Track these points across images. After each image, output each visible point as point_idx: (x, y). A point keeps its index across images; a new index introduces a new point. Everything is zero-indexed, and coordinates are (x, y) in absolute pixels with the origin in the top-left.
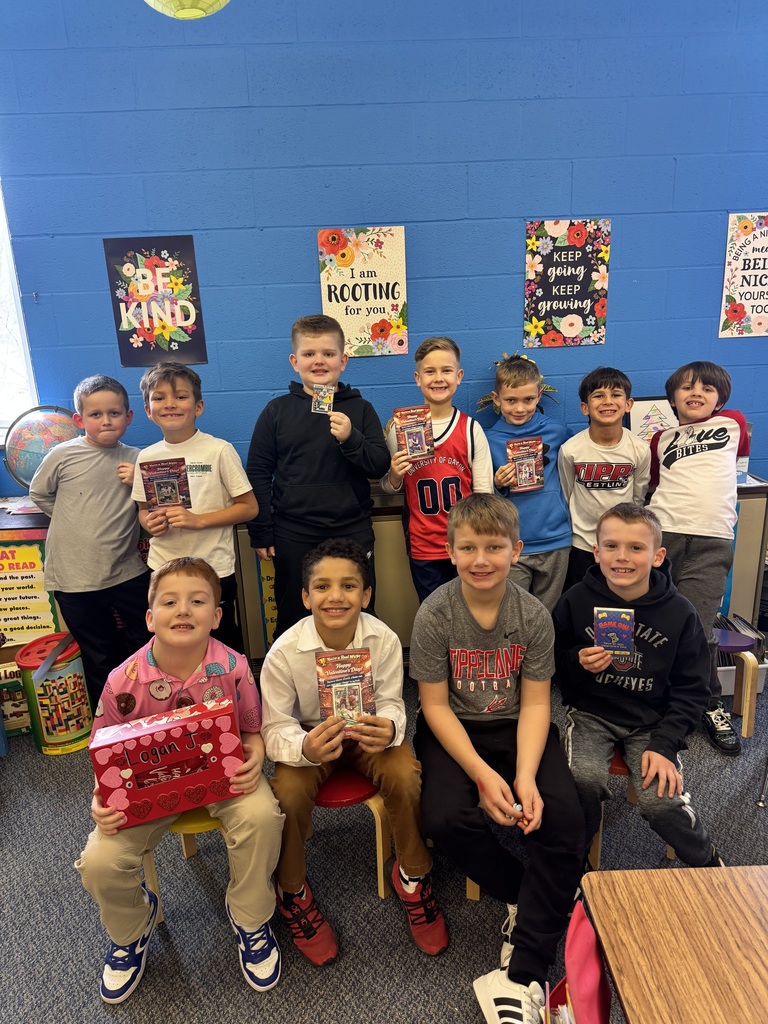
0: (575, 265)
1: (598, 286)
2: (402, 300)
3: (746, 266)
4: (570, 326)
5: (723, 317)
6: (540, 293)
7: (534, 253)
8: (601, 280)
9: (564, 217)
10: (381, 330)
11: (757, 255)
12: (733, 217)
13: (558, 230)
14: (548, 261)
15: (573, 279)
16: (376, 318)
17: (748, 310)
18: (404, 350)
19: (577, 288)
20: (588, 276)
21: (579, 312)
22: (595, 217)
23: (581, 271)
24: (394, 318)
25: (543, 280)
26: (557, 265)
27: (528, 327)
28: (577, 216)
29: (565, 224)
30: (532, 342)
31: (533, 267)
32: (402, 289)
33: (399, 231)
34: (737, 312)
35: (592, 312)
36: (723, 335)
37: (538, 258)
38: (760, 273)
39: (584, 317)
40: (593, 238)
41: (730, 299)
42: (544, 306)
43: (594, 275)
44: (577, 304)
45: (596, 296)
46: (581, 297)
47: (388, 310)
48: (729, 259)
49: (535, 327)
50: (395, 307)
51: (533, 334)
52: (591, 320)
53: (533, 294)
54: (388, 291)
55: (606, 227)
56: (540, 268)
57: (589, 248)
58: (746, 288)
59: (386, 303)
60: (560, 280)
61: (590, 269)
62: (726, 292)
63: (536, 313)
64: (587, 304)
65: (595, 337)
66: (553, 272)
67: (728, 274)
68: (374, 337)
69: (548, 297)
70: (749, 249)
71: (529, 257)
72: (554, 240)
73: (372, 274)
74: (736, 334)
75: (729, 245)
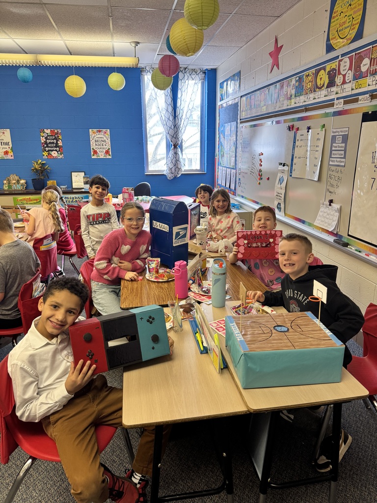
0: (53, 140)
1: (60, 145)
2: (11, 146)
3: (96, 141)
4: (54, 154)
5: (92, 153)
6: (45, 146)
7: (43, 137)
8: (60, 143)
9: (49, 129)
10: (6, 153)
11: (98, 139)
12: (90, 130)
13: (48, 131)
14: (46, 138)
15: (53, 143)
16: (5, 150)
17: (98, 152)
18: (13, 158)
19: (55, 145)
20: (57, 142)
21: (56, 150)
22: (57, 129)
23: (55, 141)
24: (9, 150)
25: (46, 143)
26: (49, 139)
27: (44, 154)
28: (52, 128)
29: (49, 130)
30: (45, 157)
31: (43, 140)
32: (10, 143)
33: (8, 130)
34: (95, 152)
35: (59, 151)
36: (93, 157)
37: (44, 138)
38: (99, 143)
39: (58, 152)
40: (57, 133)
41: (93, 149)
42: (47, 149)
43: (58, 142)
44: (55, 149)
45: (60, 147)
46: (56, 147)
47: (8, 148)
48: (91, 140)
49: (45, 154)
50: (9, 148)
51: (45, 155)
52: (59, 152)
53: (44, 146)
54: (7, 144)
55: (60, 131)
56: (45, 140)
57: (56, 136)
58: (97, 147)
59: (7, 147)
60: (50, 143)
61: (57, 141)
62: (92, 147)
63: (45, 150)
64: (58, 149)
65: (61, 157)
66: (48, 141)
67: (91, 143)
68: (4, 154)
69: (47, 147)
70: (95, 137)
71: (41, 137)
72: (47, 134)
73: (3, 140)
74: (96, 157)
75: (90, 137)
